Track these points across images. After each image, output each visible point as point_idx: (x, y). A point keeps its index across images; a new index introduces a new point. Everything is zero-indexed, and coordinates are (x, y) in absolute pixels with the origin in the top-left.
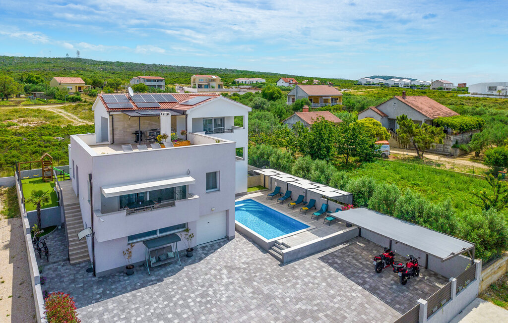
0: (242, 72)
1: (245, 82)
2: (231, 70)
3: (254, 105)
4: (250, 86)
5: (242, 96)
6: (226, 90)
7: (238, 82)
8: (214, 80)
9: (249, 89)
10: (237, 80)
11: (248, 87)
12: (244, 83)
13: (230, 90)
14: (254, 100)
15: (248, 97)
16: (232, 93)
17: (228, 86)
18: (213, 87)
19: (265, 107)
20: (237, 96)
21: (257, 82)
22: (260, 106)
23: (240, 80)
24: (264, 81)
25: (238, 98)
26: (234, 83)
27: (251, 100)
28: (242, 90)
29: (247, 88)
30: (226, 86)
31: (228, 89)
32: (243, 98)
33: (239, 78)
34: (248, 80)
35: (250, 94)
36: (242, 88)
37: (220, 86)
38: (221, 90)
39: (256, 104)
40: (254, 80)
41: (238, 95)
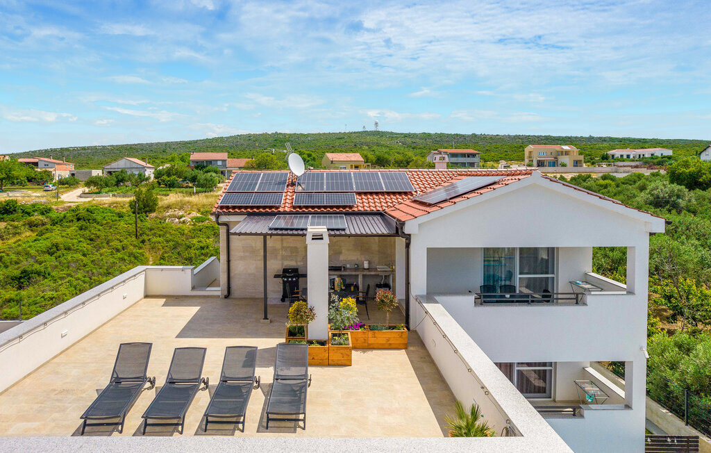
0: (620, 140)
1: (628, 156)
2: (600, 138)
3: (651, 198)
4: (638, 163)
5: (620, 179)
6: (588, 170)
7: (613, 156)
8: (567, 153)
9: (636, 167)
10: (611, 152)
11: (633, 164)
12: (625, 157)
13: (597, 168)
14: (650, 187)
15: (635, 182)
16: (601, 175)
17: (593, 164)
18: (564, 165)
19: (682, 203)
20: (611, 179)
21: (652, 155)
22: (667, 202)
23: (617, 153)
24: (669, 152)
25: (613, 183)
26: (605, 158)
27: (642, 188)
28: (622, 169)
29: (631, 166)
30: (589, 164)
31: (592, 168)
32: (623, 183)
33: (614, 149)
34: (633, 153)
35: (640, 177)
36: (621, 167)
37: (577, 163)
38: (579, 169)
39: (658, 197)
40: (647, 153)
41: (613, 179)
